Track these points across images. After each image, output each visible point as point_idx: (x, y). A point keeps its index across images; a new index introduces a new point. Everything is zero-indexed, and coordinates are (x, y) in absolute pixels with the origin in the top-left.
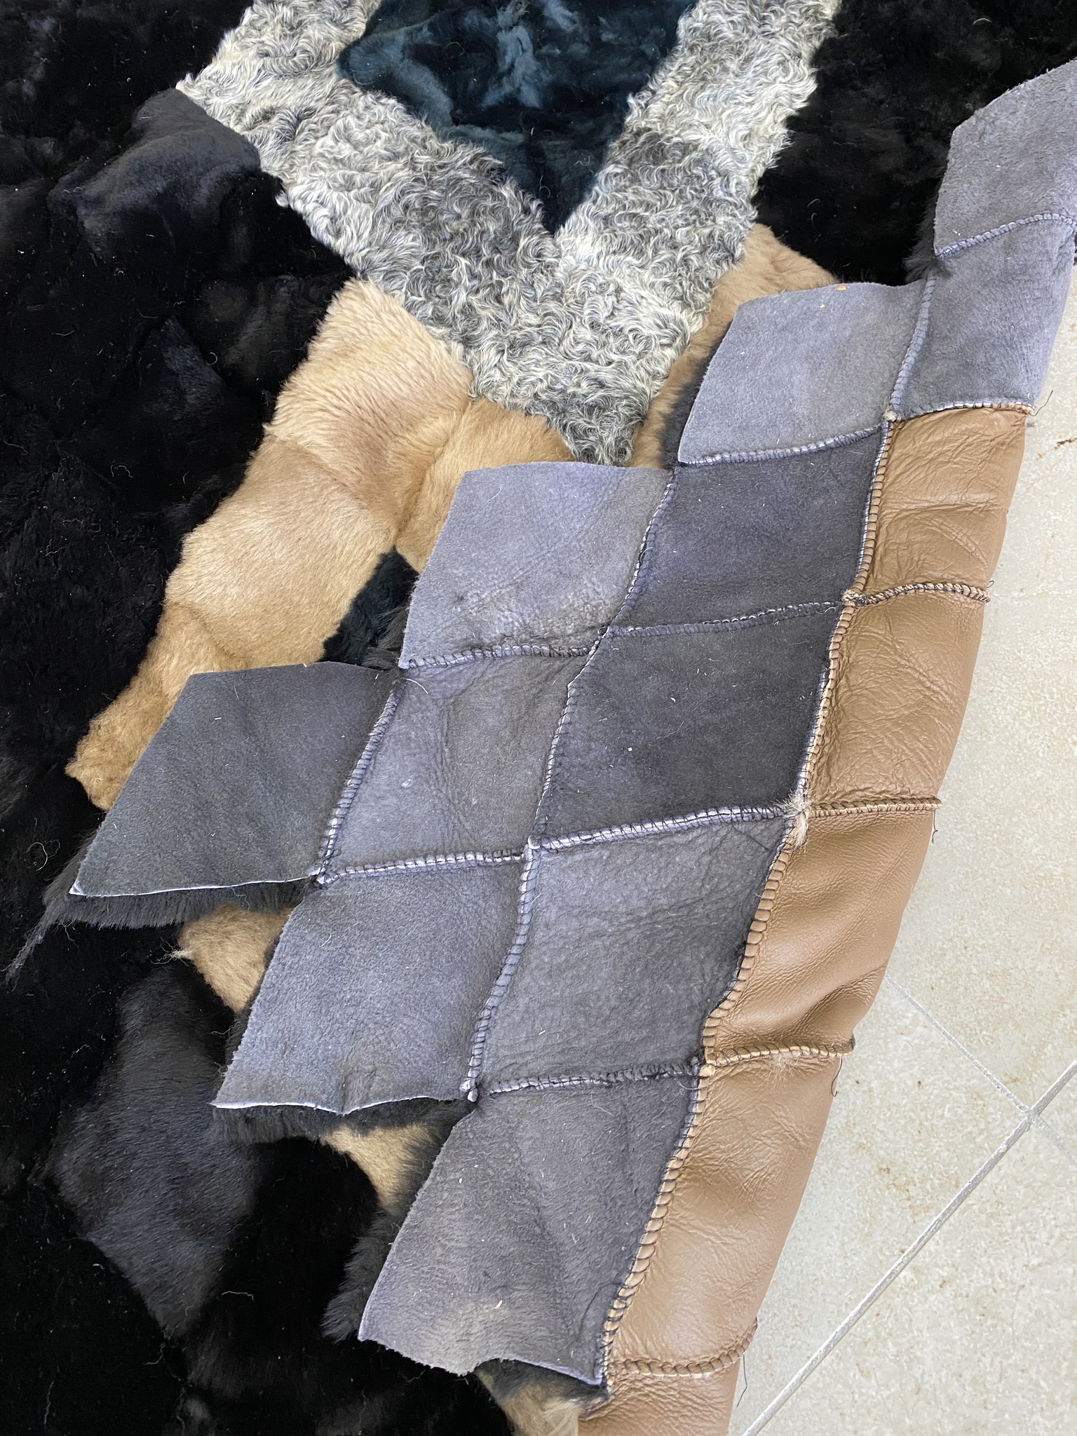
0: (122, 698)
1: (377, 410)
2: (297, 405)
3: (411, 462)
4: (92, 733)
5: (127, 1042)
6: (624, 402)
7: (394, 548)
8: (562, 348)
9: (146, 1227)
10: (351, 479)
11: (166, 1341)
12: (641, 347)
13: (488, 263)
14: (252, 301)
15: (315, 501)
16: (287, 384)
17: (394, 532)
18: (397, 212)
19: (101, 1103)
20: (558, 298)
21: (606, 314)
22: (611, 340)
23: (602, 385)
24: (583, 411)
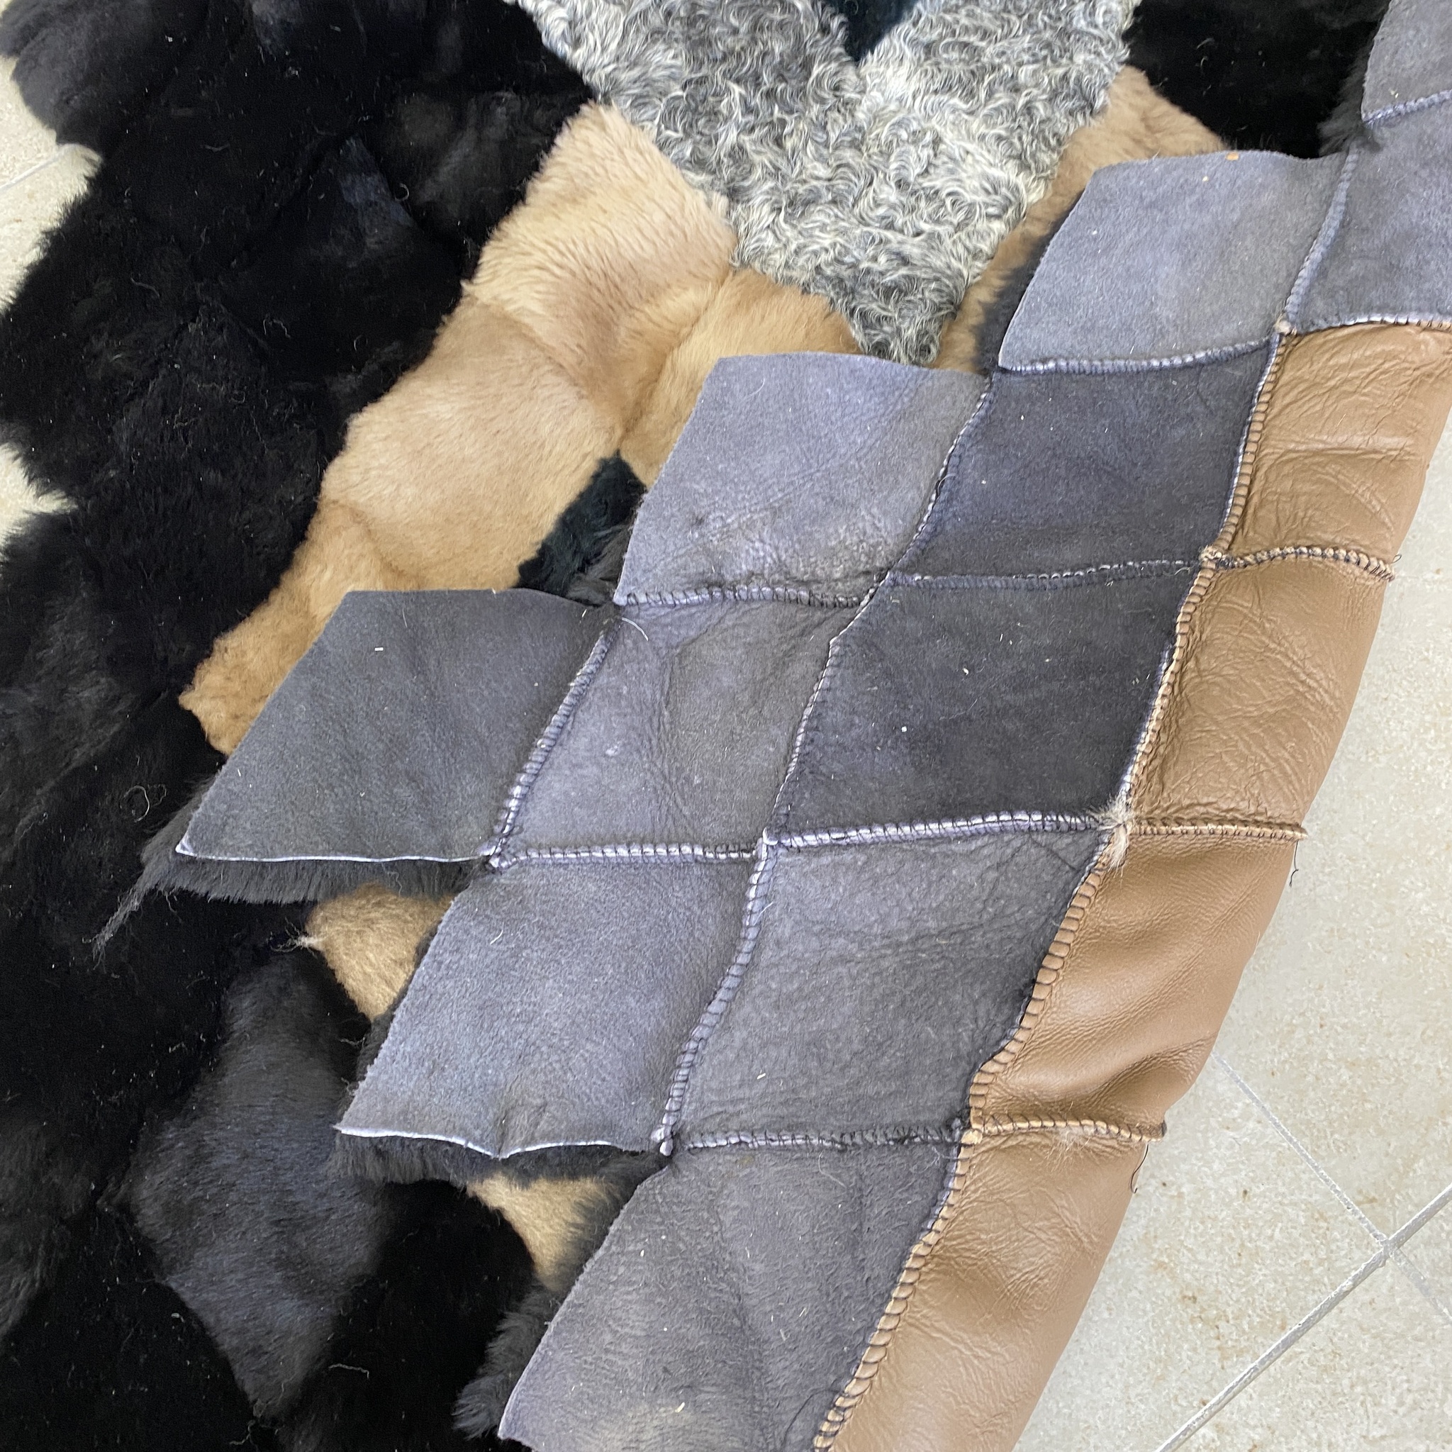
0: (257, 616)
1: (610, 272)
2: (507, 260)
3: (648, 343)
4: (217, 656)
5: (232, 1047)
6: (933, 285)
7: (618, 452)
8: (856, 211)
9: (241, 1276)
10: (569, 359)
11: (255, 1418)
12: (961, 216)
13: (770, 94)
14: (459, 123)
15: (521, 385)
16: (496, 233)
17: (619, 432)
18: (656, 19)
19: (195, 1118)
20: (856, 145)
21: (918, 170)
22: (923, 204)
23: (905, 261)
24: (878, 293)
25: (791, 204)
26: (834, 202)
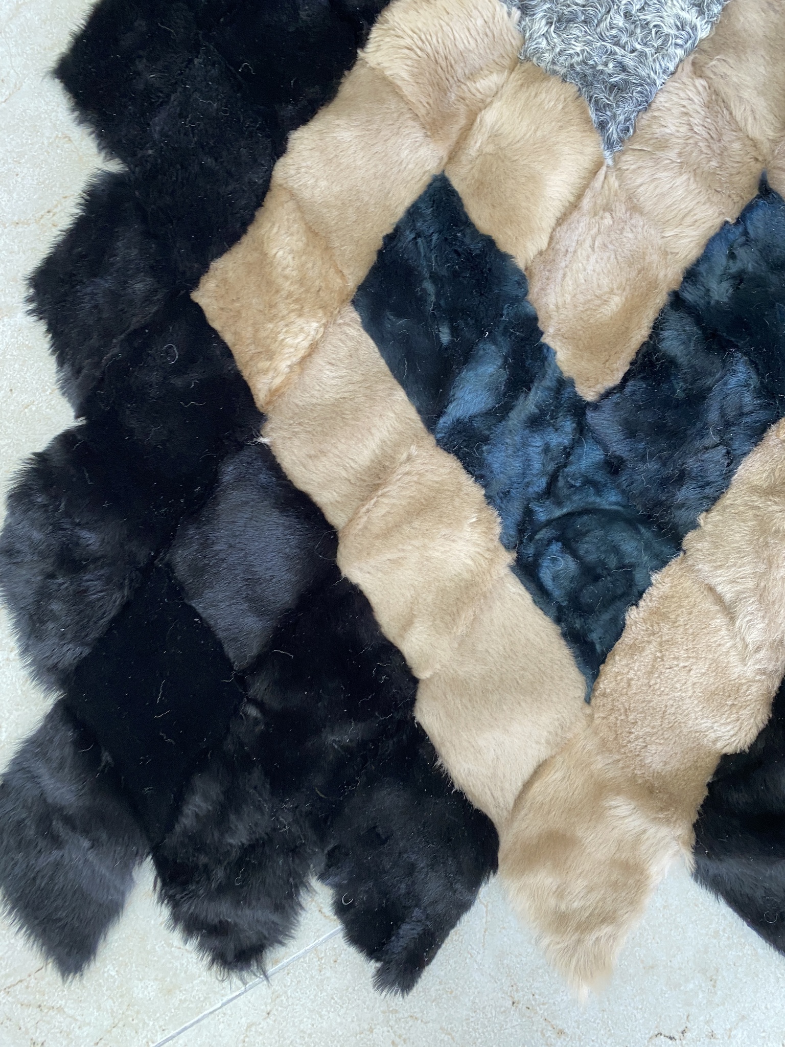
0: (234, 250)
4: (211, 273)
5: (222, 490)
6: (639, 89)
7: (443, 171)
8: (598, 30)
9: (227, 604)
10: (422, 111)
11: (234, 670)
12: (660, 42)
15: (392, 124)
16: (380, 18)
17: (445, 160)
19: (204, 525)
21: (638, 7)
22: (638, 30)
23: (623, 68)
24: (605, 87)
25: (559, 21)
26: (585, 22)
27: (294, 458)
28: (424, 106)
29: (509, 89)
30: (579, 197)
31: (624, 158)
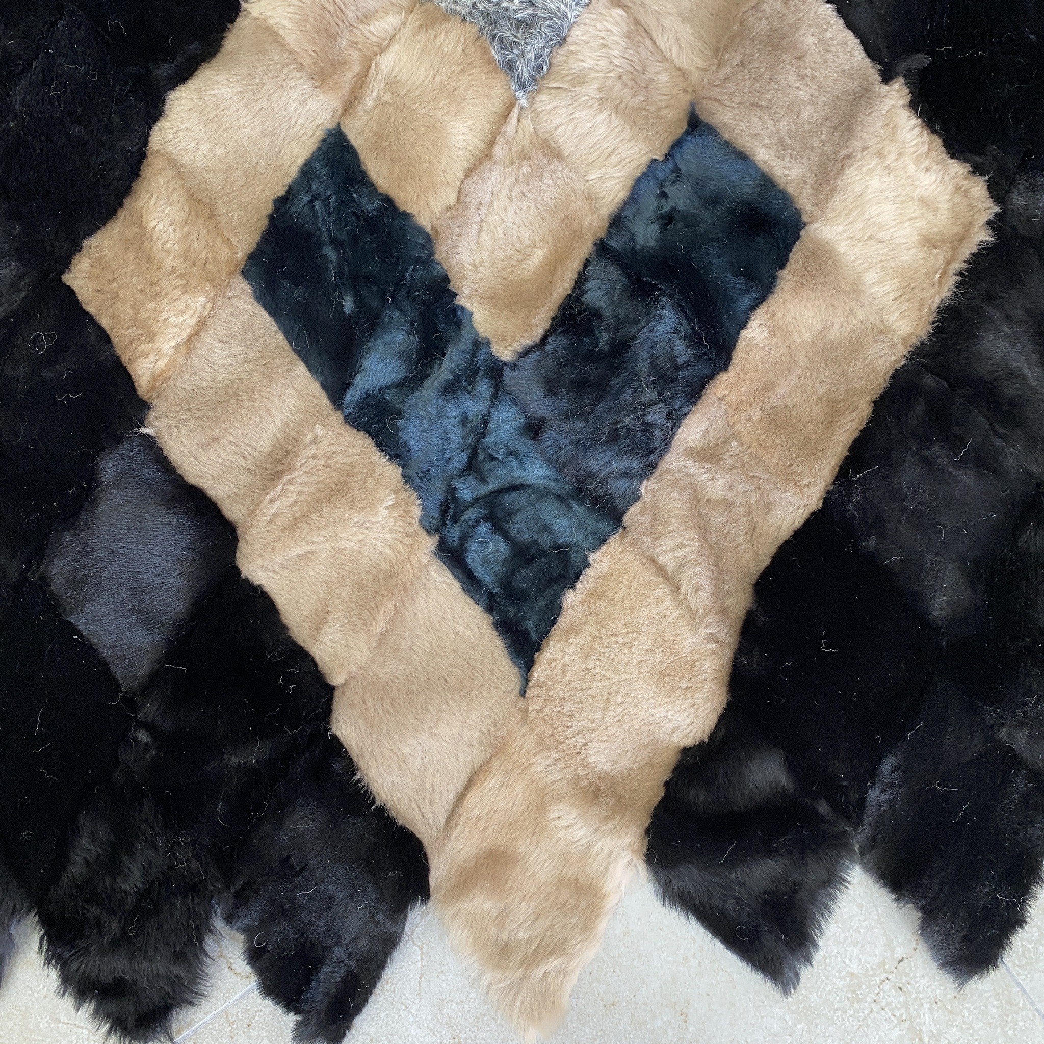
0: (109, 226)
3: (360, 50)
4: (84, 251)
5: (102, 491)
6: (548, 23)
7: (339, 124)
10: (307, 61)
11: (123, 692)
15: (276, 77)
17: (340, 111)
19: (82, 530)
23: (531, 3)
24: (512, 25)
27: (183, 449)
28: (310, 55)
29: (407, 32)
30: (491, 143)
31: (539, 98)
